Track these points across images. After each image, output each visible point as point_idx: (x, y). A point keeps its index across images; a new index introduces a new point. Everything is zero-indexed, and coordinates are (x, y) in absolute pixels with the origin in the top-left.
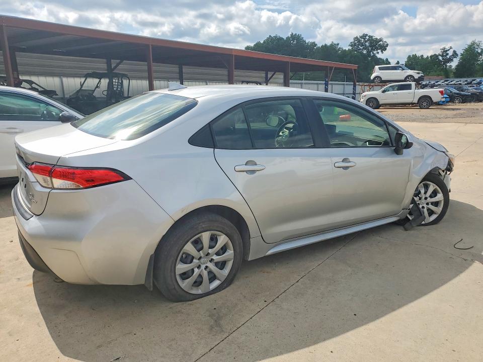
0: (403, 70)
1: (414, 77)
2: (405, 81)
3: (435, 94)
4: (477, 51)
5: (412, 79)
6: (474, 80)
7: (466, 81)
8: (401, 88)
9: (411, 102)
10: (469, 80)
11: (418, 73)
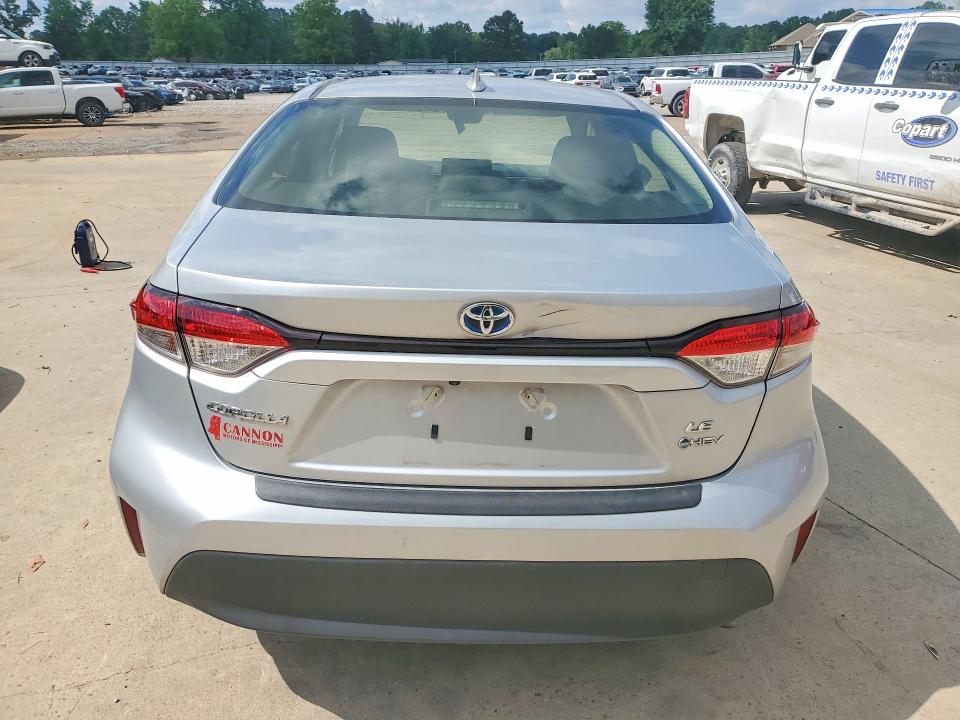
0: (9, 37)
1: (39, 56)
2: (20, 63)
3: (105, 92)
4: (75, 7)
5: (36, 59)
6: (91, 66)
7: (76, 67)
8: (28, 79)
9: (62, 111)
10: (80, 64)
11: (46, 47)
